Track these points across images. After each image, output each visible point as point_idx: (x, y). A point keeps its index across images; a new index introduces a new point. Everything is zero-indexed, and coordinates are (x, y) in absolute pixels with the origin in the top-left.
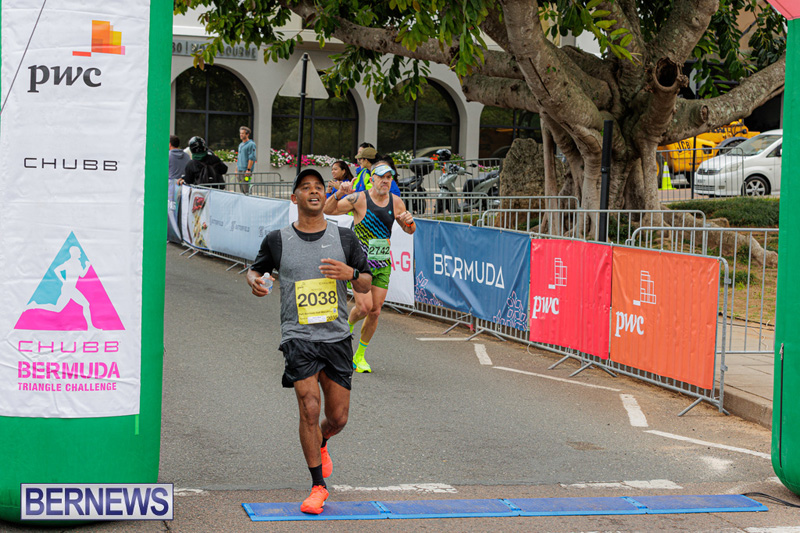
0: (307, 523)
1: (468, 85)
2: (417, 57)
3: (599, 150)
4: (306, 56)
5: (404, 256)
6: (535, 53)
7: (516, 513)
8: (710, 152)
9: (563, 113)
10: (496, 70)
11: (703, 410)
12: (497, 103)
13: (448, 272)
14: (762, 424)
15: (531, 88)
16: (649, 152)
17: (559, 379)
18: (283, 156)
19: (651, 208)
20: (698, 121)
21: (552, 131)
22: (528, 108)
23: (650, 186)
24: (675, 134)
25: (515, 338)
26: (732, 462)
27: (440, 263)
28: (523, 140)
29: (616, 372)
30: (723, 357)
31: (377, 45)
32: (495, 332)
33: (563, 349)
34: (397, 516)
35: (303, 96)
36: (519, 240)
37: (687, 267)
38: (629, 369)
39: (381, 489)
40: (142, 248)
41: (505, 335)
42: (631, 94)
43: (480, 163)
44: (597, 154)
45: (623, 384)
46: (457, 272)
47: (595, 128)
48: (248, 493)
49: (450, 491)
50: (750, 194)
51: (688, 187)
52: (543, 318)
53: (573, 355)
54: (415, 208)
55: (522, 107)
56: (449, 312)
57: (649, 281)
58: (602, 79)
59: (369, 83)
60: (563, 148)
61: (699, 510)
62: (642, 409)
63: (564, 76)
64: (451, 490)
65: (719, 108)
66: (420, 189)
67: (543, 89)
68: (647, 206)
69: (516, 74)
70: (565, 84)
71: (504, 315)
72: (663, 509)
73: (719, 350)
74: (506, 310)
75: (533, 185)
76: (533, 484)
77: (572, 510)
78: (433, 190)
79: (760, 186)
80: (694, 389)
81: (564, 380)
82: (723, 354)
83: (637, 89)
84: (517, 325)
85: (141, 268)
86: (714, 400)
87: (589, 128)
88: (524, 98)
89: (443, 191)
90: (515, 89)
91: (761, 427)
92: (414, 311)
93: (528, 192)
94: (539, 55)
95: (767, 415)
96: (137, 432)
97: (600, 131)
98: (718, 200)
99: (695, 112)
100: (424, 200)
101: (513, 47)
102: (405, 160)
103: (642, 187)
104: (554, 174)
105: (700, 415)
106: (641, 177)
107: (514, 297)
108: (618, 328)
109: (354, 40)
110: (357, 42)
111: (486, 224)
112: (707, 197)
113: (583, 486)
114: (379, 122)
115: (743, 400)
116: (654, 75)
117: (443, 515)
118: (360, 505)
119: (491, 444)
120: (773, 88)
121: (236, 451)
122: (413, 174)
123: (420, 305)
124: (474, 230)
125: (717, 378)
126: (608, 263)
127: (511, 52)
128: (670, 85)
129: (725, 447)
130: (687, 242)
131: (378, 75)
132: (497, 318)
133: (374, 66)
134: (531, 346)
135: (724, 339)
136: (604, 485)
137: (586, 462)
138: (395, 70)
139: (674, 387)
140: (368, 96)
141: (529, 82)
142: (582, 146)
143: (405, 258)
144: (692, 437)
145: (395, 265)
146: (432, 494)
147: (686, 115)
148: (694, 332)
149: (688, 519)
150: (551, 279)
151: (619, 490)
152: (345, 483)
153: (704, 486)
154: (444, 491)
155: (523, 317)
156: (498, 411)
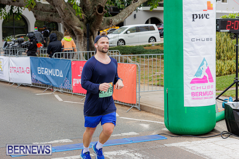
1: (36, 15)
3: (81, 33)
5: (27, 69)
6: (61, 4)
9: (70, 22)
10: (46, 10)
11: (133, 110)
12: (46, 20)
13: (43, 73)
14: (152, 113)
15: (60, 15)
16: (96, 33)
20: (109, 23)
22: (56, 21)
24: (103, 28)
25: (68, 92)
27: (40, 70)
28: (54, 31)
30: (139, 93)
31: (7, 3)
32: (60, 91)
34: (58, 151)
36: (67, 62)
39: (48, 143)
41: (64, 91)
42: (89, 16)
44: (80, 35)
46: (46, 73)
47: (80, 27)
50: (120, 45)
52: (77, 85)
55: (54, 21)
56: (44, 85)
59: (2, 15)
63: (70, 11)
64: (71, 141)
65: (115, 20)
67: (64, 15)
70: (71, 13)
71: (63, 85)
72: (137, 141)
74: (64, 84)
77: (111, 143)
79: (122, 43)
80: (130, 104)
82: (139, 92)
83: (91, 14)
84: (68, 88)
86: (137, 107)
87: (78, 27)
88: (55, 18)
90: (51, 15)
91: (152, 114)
92: (32, 86)
94: (62, 5)
95: (154, 110)
97: (81, 27)
99: (108, 21)
101: (54, 2)
107: (66, 79)
111: (55, 57)
114: (2, 27)
116: (96, 10)
117: (71, 149)
119: (75, 125)
120: (130, 13)
123: (34, 84)
125: (138, 100)
127: (53, 4)
128: (101, 13)
129: (145, 121)
131: (5, 13)
132: (61, 86)
133: (4, 10)
134: (73, 94)
135: (139, 88)
136: (116, 135)
138: (11, 11)
140: (1, 19)
141: (59, 13)
142: (76, 32)
143: (28, 69)
144: (133, 118)
145: (25, 72)
146: (65, 143)
147: (106, 22)
148: (126, 87)
149: (146, 144)
150: (79, 73)
151: (121, 136)
152: (36, 142)
153: (145, 133)
154: (68, 142)
155: (70, 85)
156: (72, 115)
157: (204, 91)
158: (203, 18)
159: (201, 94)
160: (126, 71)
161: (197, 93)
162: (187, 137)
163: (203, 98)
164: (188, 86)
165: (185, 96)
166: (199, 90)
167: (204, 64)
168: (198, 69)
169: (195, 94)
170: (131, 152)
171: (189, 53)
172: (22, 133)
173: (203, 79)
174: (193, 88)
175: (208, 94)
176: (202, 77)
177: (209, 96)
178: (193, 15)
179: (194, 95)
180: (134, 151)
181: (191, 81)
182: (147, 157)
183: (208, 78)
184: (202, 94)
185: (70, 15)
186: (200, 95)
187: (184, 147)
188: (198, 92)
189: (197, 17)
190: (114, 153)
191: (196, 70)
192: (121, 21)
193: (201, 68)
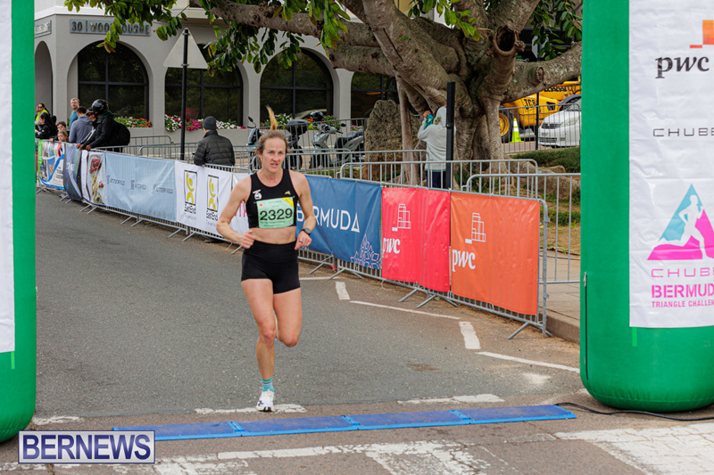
0: (170, 442)
1: (334, 54)
2: (289, 31)
4: (187, 31)
6: (389, 24)
7: (355, 427)
8: (553, 108)
9: (415, 77)
10: (357, 40)
11: (530, 333)
12: (361, 69)
15: (386, 56)
16: (493, 109)
17: (407, 310)
18: (176, 121)
19: (495, 158)
20: (535, 80)
21: (407, 92)
22: (387, 73)
23: (494, 139)
24: (515, 93)
25: (371, 275)
26: (549, 377)
27: (301, 212)
28: (384, 102)
29: (457, 303)
30: (545, 286)
31: (252, 20)
32: (354, 271)
33: (412, 284)
34: (249, 434)
35: (185, 67)
36: (371, 190)
37: (511, 209)
38: (467, 300)
39: (238, 411)
40: (12, 203)
41: (362, 273)
42: (476, 58)
43: (353, 123)
45: (463, 313)
47: (443, 89)
48: (120, 419)
49: (300, 411)
51: (532, 139)
52: (386, 257)
53: (420, 289)
54: (292, 165)
55: (382, 72)
56: (314, 255)
57: (479, 222)
58: (451, 46)
60: (418, 107)
61: (516, 419)
62: (477, 334)
63: (415, 44)
64: (300, 409)
65: (553, 69)
66: (296, 147)
67: (396, 56)
68: (492, 157)
69: (375, 43)
70: (416, 51)
72: (484, 419)
73: (541, 281)
75: (394, 141)
76: (373, 402)
77: (404, 423)
78: (307, 148)
80: (521, 316)
81: (411, 311)
82: (545, 284)
83: (481, 54)
84: (372, 264)
85: (10, 221)
86: (538, 324)
87: (439, 89)
88: (383, 64)
89: (317, 148)
90: (375, 56)
93: (390, 147)
94: (392, 26)
96: (13, 367)
98: (556, 150)
99: (532, 73)
100: (300, 157)
101: (368, 19)
102: (285, 120)
103: (488, 140)
104: (410, 130)
105: (527, 338)
106: (487, 131)
108: (454, 264)
109: (232, 16)
110: (234, 17)
112: (549, 148)
113: (417, 402)
114: (262, 88)
115: (564, 323)
116: (495, 41)
117: (290, 432)
118: (217, 425)
119: (339, 368)
121: (112, 382)
122: (290, 134)
124: (333, 181)
125: (541, 304)
126: (447, 206)
127: (368, 24)
128: (509, 50)
129: (546, 364)
130: (525, 187)
133: (252, 39)
134: (385, 282)
135: (545, 270)
136: (436, 400)
137: (422, 381)
138: (270, 45)
139: (505, 314)
141: (383, 49)
142: (433, 105)
144: (517, 357)
146: (284, 413)
147: (524, 76)
148: (514, 266)
149: (505, 427)
150: (394, 222)
151: (450, 404)
152: (207, 407)
153: (523, 399)
154: (294, 411)
155: (375, 257)
156: (350, 340)
157: (691, 282)
158: (688, 69)
159: (680, 292)
160: (514, 221)
161: (668, 289)
162: (636, 415)
163: (687, 304)
164: (642, 267)
165: (633, 295)
166: (674, 280)
167: (689, 203)
168: (673, 218)
169: (662, 291)
170: (446, 449)
171: (646, 170)
172: (183, 382)
173: (687, 246)
174: (655, 273)
175: (702, 292)
176: (683, 241)
177: (707, 298)
178: (660, 60)
179: (658, 294)
180: (457, 447)
181: (649, 253)
182: (483, 464)
183: (702, 245)
184: (684, 293)
185: (415, 56)
186: (678, 294)
187: (610, 443)
188: (671, 286)
189: (670, 66)
190: (399, 448)
191: (666, 220)
192: (572, 74)
193: (681, 215)
